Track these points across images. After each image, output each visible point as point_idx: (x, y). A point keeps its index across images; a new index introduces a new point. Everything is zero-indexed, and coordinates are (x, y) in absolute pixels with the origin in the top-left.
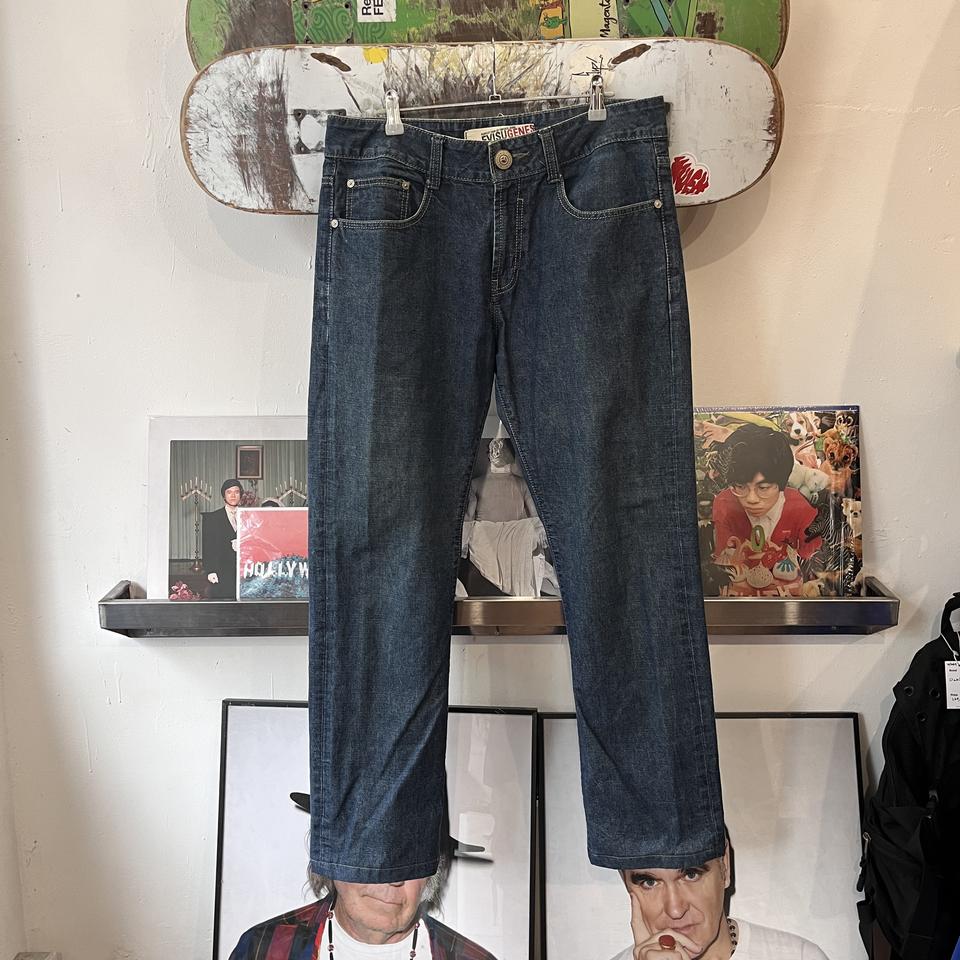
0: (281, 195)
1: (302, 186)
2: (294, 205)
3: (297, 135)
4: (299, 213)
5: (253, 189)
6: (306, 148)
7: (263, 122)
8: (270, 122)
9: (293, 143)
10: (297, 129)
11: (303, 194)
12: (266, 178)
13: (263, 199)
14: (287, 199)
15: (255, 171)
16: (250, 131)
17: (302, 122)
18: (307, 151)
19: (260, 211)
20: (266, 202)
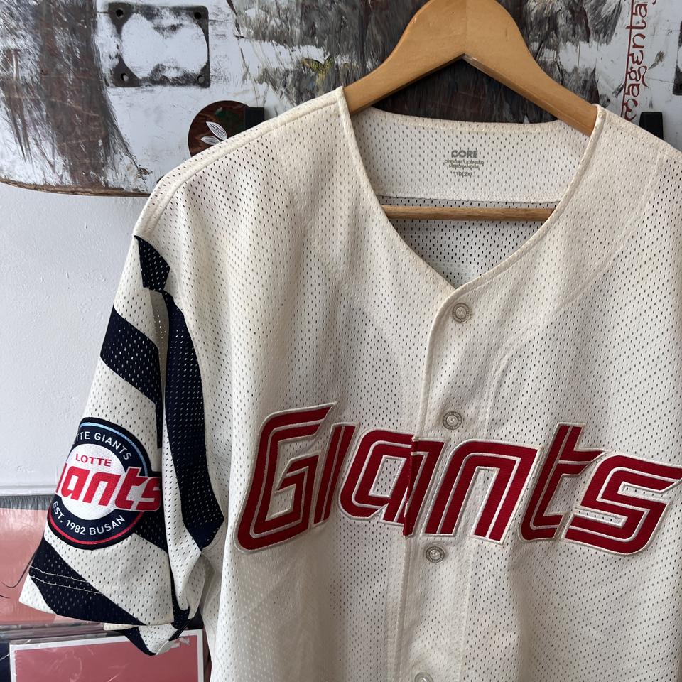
0: (87, 161)
1: (125, 146)
2: (110, 179)
3: (114, 51)
4: (119, 192)
5: (34, 149)
6: (132, 76)
7: (48, 25)
8: (64, 25)
9: (107, 65)
10: (113, 41)
11: (127, 160)
12: (58, 128)
13: (52, 166)
14: (99, 168)
15: (36, 114)
16: (25, 42)
17: (125, 28)
18: (134, 82)
19: (47, 188)
20: (59, 171)
